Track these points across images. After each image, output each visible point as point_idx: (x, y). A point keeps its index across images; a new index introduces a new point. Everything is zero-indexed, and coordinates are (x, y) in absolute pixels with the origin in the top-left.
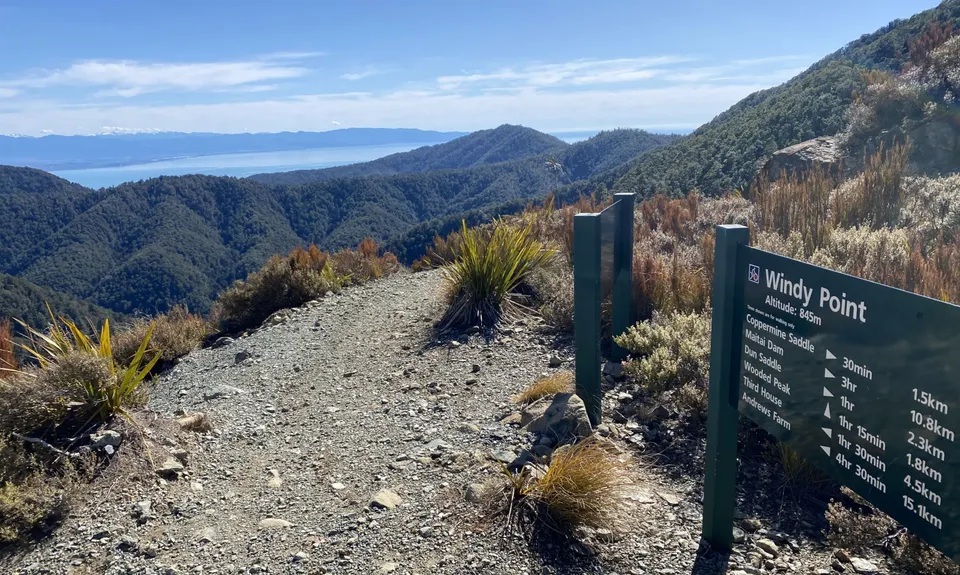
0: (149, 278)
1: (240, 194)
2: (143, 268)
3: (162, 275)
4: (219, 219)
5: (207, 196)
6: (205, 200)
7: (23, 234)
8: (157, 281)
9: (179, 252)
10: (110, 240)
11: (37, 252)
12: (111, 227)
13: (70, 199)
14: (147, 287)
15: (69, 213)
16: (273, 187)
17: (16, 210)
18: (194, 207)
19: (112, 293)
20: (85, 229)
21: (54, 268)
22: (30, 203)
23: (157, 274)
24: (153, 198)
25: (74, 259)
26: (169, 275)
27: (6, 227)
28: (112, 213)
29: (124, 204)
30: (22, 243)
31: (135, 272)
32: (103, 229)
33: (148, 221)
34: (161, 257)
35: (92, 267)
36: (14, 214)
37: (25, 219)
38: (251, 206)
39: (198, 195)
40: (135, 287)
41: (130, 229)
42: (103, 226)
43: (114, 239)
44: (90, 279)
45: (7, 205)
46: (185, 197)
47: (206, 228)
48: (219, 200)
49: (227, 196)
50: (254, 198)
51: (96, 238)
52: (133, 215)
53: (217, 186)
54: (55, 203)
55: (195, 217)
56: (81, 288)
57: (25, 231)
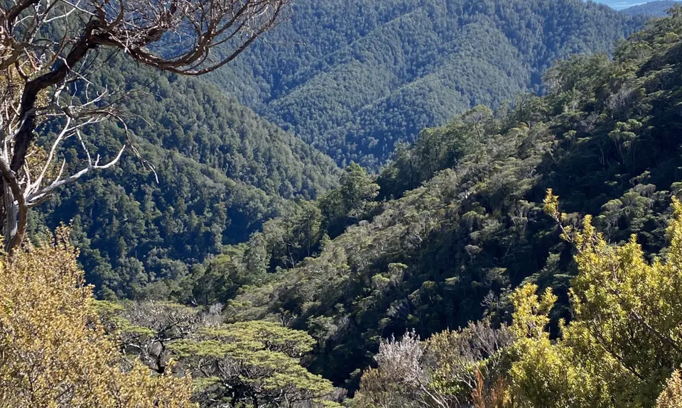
0: (406, 114)
1: (578, 22)
2: (405, 101)
3: (422, 113)
4: (539, 53)
5: (533, 21)
6: (528, 26)
7: (317, 44)
8: (413, 120)
9: (457, 89)
10: (396, 62)
11: (320, 66)
12: (403, 47)
13: (377, 8)
14: (400, 125)
15: (371, 24)
16: (629, 18)
17: (319, 15)
18: (510, 35)
19: (363, 126)
20: (372, 45)
21: (320, 86)
22: (336, 8)
23: (415, 111)
24: (466, 16)
25: (344, 79)
26: (428, 116)
27: (304, 33)
28: (410, 29)
29: (428, 19)
30: (313, 55)
31: (396, 105)
32: (392, 48)
33: (446, 45)
34: (431, 90)
35: (361, 91)
36: (316, 19)
37: (325, 27)
38: (585, 41)
39: (521, 18)
40: (388, 123)
41: (423, 52)
42: (394, 44)
43: (401, 63)
44: (353, 106)
45: (313, 8)
46: (505, 19)
47: (513, 63)
48: (548, 28)
49: (559, 24)
50: (593, 30)
51: (381, 59)
52: (435, 37)
53: (552, 8)
54: (360, 11)
55: (506, 46)
56: (339, 114)
57: (320, 41)
